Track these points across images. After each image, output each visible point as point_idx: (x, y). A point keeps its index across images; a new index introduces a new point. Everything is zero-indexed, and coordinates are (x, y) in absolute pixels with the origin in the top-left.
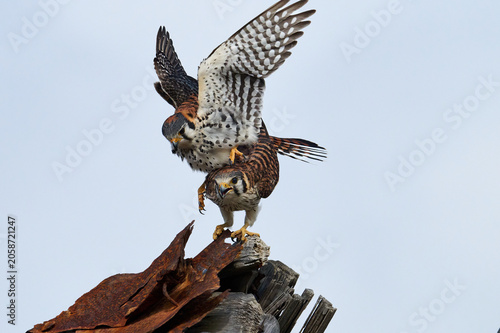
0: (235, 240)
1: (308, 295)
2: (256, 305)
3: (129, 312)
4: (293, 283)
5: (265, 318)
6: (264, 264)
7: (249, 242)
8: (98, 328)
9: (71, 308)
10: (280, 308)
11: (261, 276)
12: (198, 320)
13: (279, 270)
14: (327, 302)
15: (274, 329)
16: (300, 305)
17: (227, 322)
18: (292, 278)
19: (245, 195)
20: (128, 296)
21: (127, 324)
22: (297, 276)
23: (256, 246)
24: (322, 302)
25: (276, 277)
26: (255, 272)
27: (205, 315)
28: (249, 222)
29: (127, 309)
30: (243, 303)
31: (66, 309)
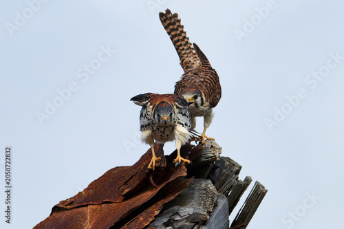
0: (198, 142)
1: (248, 181)
2: (212, 187)
3: (125, 192)
4: (238, 172)
5: (218, 196)
6: (218, 159)
7: (208, 144)
8: (103, 203)
9: (85, 190)
10: (229, 190)
11: (215, 167)
12: (172, 198)
13: (228, 163)
14: (261, 185)
15: (225, 204)
16: (242, 187)
17: (193, 199)
18: (237, 169)
19: (202, 107)
20: (124, 181)
21: (124, 201)
22: (240, 167)
23: (212, 146)
24: (258, 186)
25: (226, 168)
26: (211, 165)
27: (177, 194)
28: (207, 125)
29: (123, 190)
30: (203, 186)
31: (82, 190)
